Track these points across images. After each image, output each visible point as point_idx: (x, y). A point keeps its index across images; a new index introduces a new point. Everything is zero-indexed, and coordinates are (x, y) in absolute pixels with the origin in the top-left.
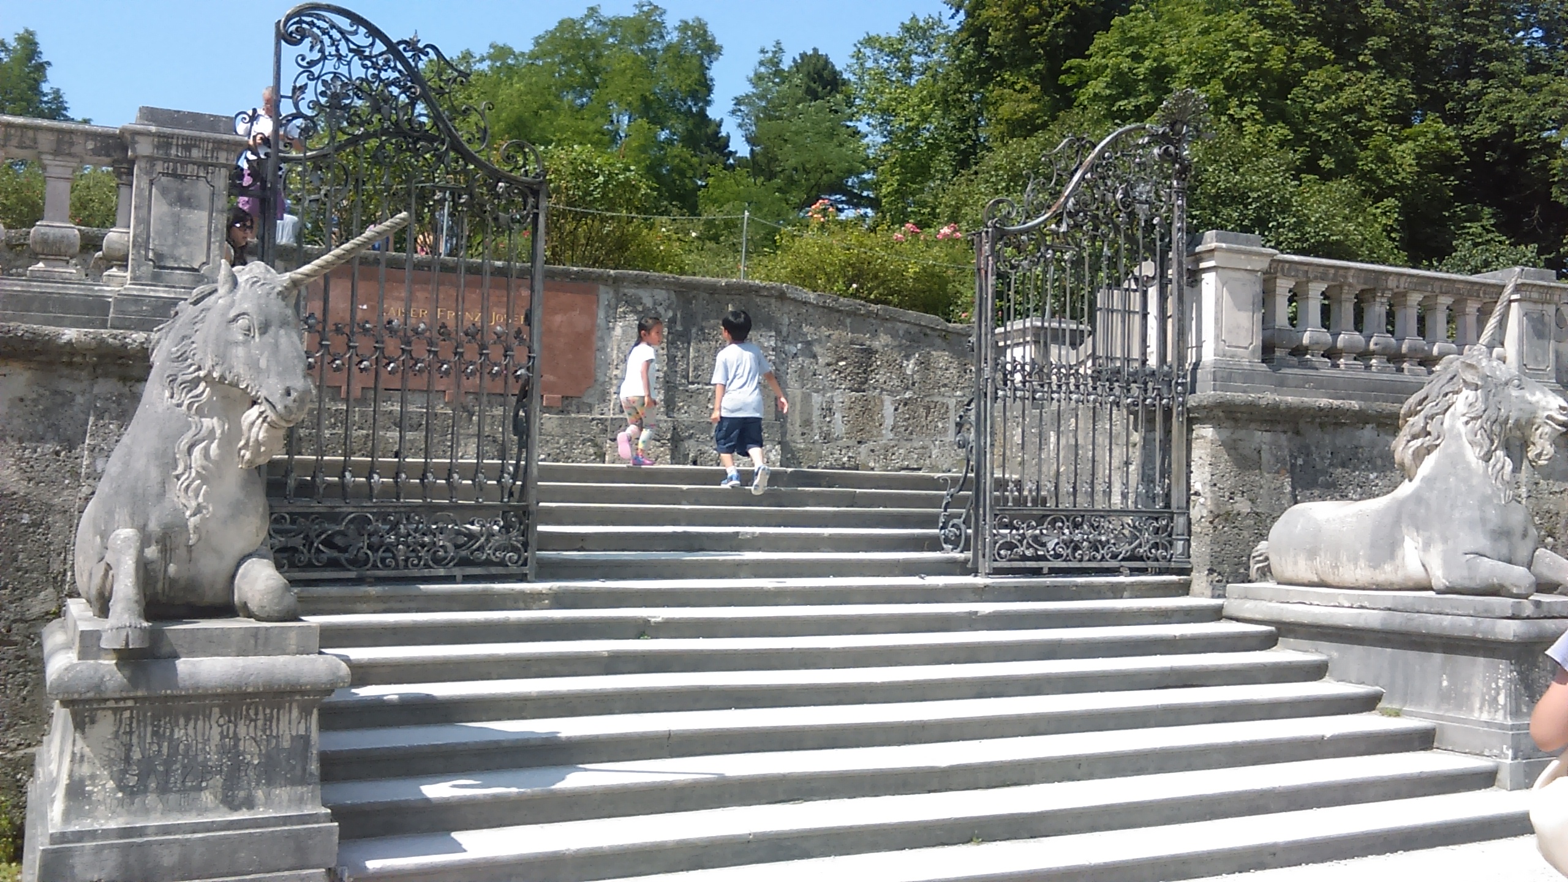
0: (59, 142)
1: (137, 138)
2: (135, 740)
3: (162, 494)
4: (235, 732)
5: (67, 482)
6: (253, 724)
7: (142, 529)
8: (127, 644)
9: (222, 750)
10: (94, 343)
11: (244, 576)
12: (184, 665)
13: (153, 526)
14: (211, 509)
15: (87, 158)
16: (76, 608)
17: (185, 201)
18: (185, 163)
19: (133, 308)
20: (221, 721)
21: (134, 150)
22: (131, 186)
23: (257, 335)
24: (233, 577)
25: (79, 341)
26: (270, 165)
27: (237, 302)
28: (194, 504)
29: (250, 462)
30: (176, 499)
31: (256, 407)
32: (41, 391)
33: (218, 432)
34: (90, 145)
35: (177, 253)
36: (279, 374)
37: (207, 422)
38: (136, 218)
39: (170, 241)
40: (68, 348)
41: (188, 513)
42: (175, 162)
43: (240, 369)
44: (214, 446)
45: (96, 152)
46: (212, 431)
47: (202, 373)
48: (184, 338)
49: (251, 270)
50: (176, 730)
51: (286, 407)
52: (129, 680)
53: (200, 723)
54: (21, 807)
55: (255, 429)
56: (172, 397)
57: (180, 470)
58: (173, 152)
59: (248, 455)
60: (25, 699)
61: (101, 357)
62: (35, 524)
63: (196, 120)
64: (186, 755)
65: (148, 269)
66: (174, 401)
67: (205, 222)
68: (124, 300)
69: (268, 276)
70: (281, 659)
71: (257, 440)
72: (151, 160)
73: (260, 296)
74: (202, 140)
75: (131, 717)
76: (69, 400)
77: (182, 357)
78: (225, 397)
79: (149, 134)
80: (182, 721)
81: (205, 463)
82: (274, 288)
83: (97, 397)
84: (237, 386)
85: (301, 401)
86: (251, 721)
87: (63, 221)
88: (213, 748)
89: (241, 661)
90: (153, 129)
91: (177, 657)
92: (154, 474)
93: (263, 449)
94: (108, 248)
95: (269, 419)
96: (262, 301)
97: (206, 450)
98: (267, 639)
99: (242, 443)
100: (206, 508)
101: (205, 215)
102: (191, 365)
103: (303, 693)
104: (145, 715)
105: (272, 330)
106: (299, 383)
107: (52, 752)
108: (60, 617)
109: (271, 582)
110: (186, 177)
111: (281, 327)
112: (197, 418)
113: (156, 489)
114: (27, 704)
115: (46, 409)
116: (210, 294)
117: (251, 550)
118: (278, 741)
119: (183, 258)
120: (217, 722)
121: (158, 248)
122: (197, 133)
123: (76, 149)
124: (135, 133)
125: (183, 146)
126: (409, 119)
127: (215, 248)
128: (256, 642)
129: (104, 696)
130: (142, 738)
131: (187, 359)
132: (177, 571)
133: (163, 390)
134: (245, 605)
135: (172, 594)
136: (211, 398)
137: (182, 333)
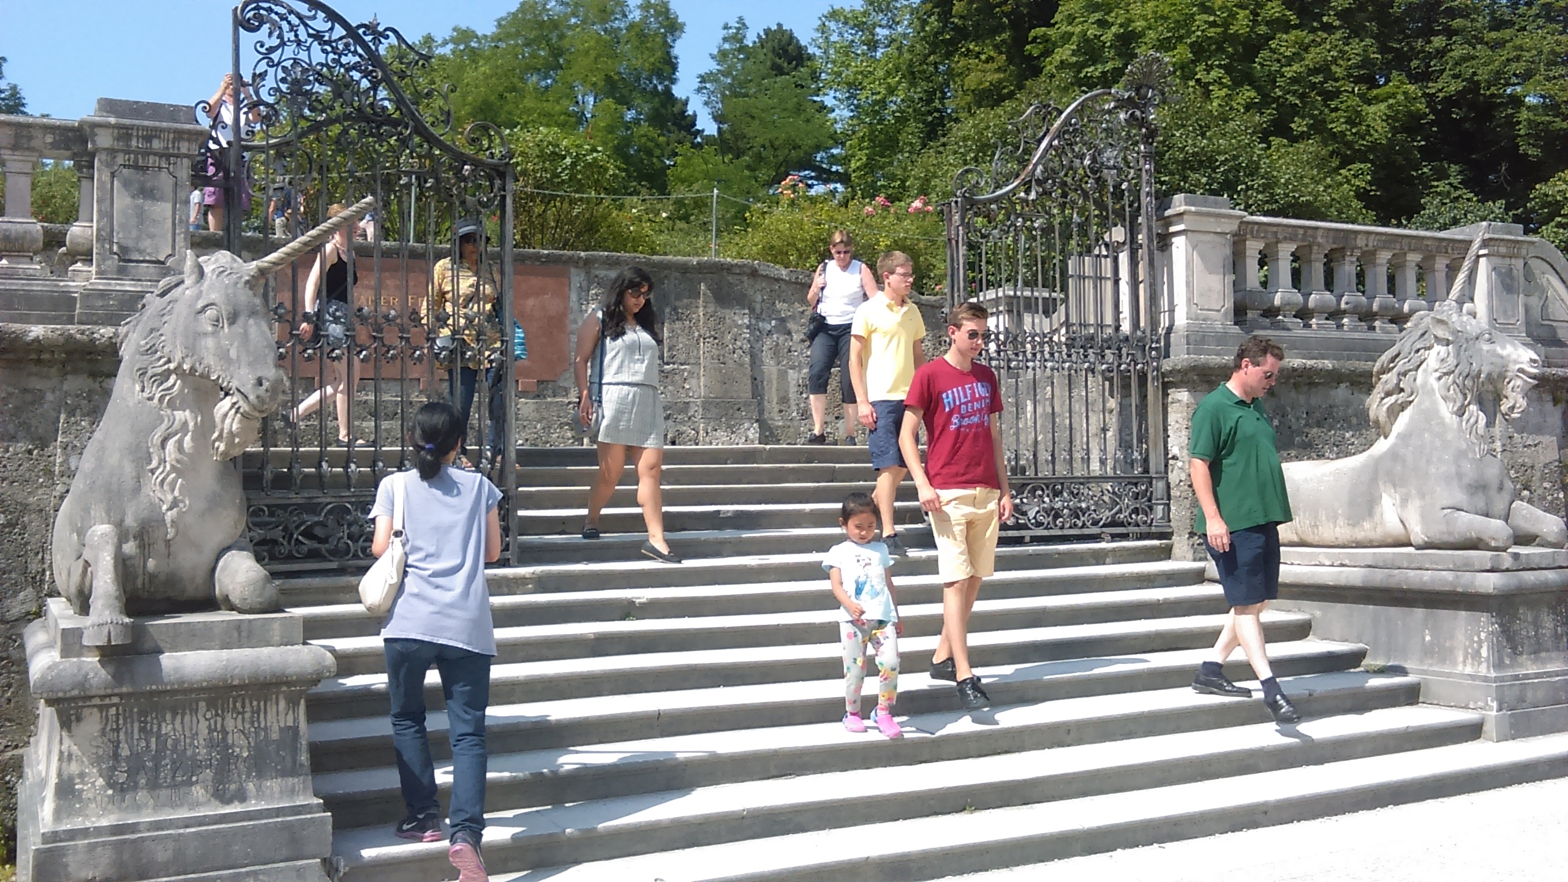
0: (16, 136)
1: (96, 130)
2: (122, 736)
3: (137, 489)
4: (222, 725)
5: (41, 480)
6: (240, 717)
7: (119, 525)
8: (109, 640)
9: (211, 744)
10: (62, 340)
11: (224, 569)
12: (168, 660)
13: (130, 521)
14: (187, 502)
15: (47, 152)
16: (56, 607)
17: (148, 193)
18: (147, 154)
19: (101, 303)
20: (208, 715)
21: (94, 142)
22: (93, 179)
23: (226, 326)
24: (214, 569)
25: (46, 338)
26: (233, 153)
27: (204, 293)
28: (170, 497)
29: (225, 454)
30: (152, 494)
31: (228, 398)
32: (11, 390)
33: (191, 425)
34: (49, 139)
35: (142, 246)
36: (250, 364)
37: (180, 415)
38: (99, 211)
39: (134, 234)
40: (35, 345)
41: (164, 507)
42: (136, 153)
43: (210, 360)
44: (188, 438)
45: (54, 145)
46: (185, 424)
47: (172, 366)
48: (152, 331)
49: (217, 260)
50: (164, 725)
51: (258, 397)
52: (113, 677)
53: (187, 718)
54: (11, 809)
55: (228, 421)
56: (143, 391)
57: (154, 464)
58: (134, 143)
59: (222, 447)
60: (9, 700)
61: (68, 353)
62: (11, 524)
63: (156, 110)
64: (173, 751)
65: (113, 262)
66: (145, 395)
67: (169, 213)
68: (89, 295)
69: (235, 265)
70: (266, 651)
71: (231, 432)
72: (112, 152)
73: (227, 286)
74: (162, 130)
75: (118, 714)
76: (38, 397)
77: (151, 350)
78: (196, 389)
79: (107, 126)
80: (168, 716)
81: (179, 456)
82: (241, 277)
83: (67, 394)
84: (208, 377)
85: (274, 390)
86: (239, 713)
87: (24, 217)
88: (202, 742)
89: (225, 654)
90: (112, 120)
91: (163, 653)
92: (129, 469)
93: (237, 440)
94: (71, 242)
95: (241, 410)
96: (230, 291)
97: (180, 443)
98: (249, 630)
99: (216, 435)
100: (183, 501)
101: (168, 206)
102: (160, 358)
103: (289, 684)
104: (131, 711)
105: (241, 321)
106: (270, 372)
107: (40, 752)
108: (40, 617)
109: (252, 575)
110: (148, 168)
111: (250, 316)
112: (169, 411)
113: (130, 483)
114: (12, 704)
115: (16, 408)
116: (177, 285)
117: (229, 542)
118: (266, 734)
119: (148, 251)
120: (204, 716)
121: (121, 241)
122: (157, 124)
123: (35, 143)
124: (94, 125)
125: (143, 137)
126: (372, 104)
127: (180, 239)
128: (240, 635)
129: (89, 693)
130: (129, 735)
131: (156, 352)
132: (156, 566)
133: (134, 385)
134: (226, 598)
135: (153, 589)
136: (181, 390)
137: (151, 325)
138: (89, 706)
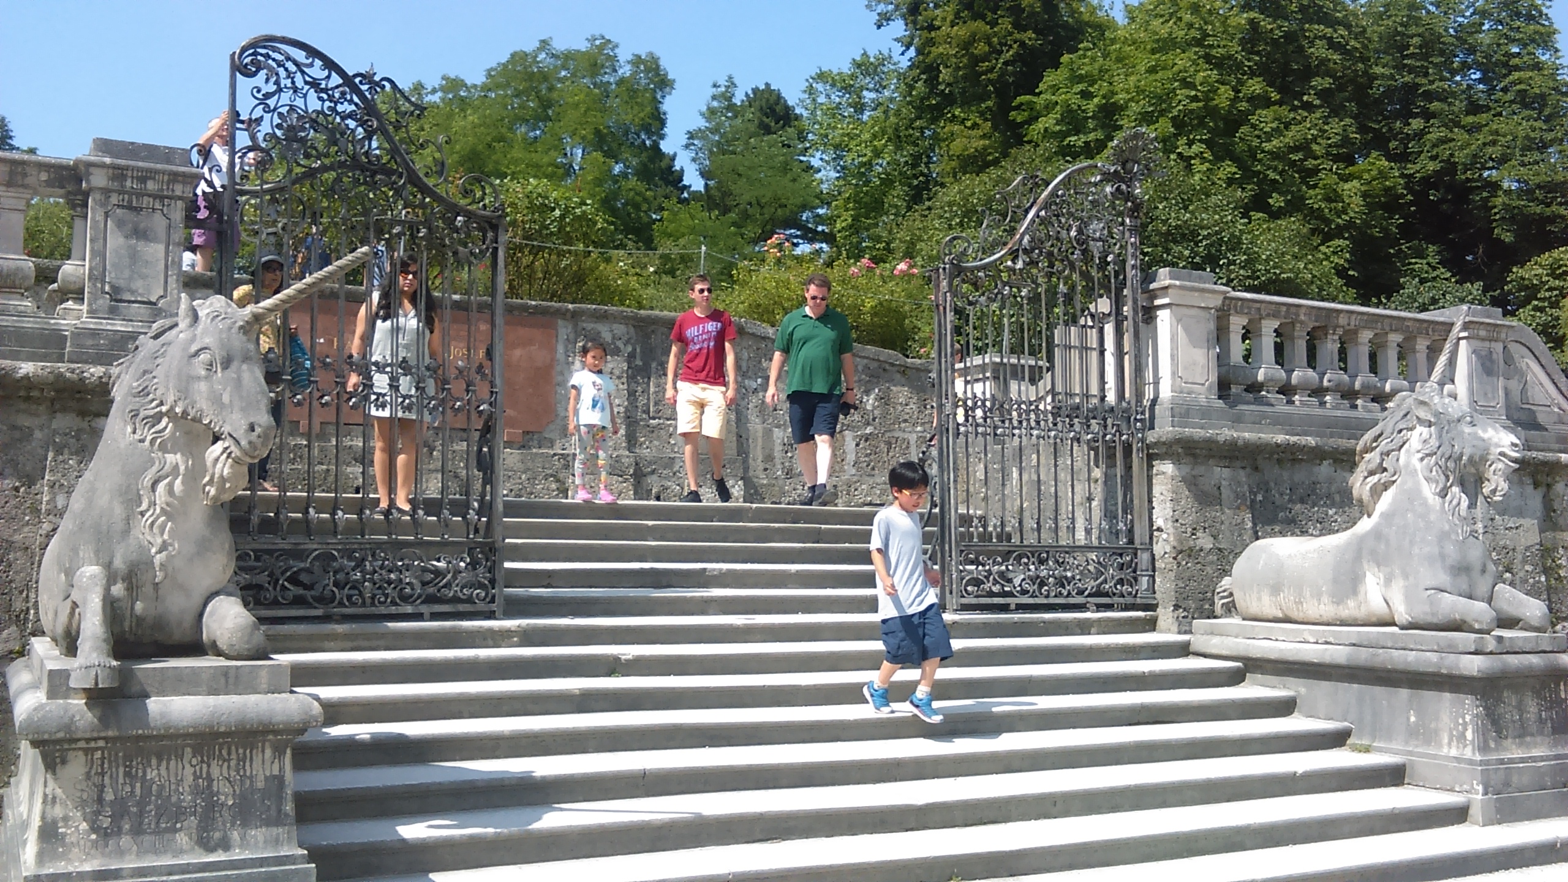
0: (12, 173)
1: (92, 170)
2: (107, 781)
3: (127, 531)
4: (208, 773)
5: (27, 518)
6: (226, 764)
7: (108, 566)
8: (97, 684)
9: (196, 791)
10: (51, 378)
11: (212, 614)
12: (155, 705)
13: (119, 563)
14: (176, 546)
15: (41, 189)
16: (40, 646)
17: (140, 234)
18: (140, 195)
19: (90, 342)
20: (194, 762)
21: (88, 182)
22: (86, 217)
23: (219, 370)
24: (201, 615)
25: (35, 375)
27: (198, 337)
28: (159, 541)
29: (215, 499)
30: (141, 536)
31: (220, 443)
33: (182, 468)
34: (44, 176)
35: (133, 286)
36: (242, 409)
37: (170, 458)
38: (92, 250)
39: (127, 273)
40: (25, 382)
41: (153, 550)
42: (131, 194)
43: (203, 404)
44: (178, 482)
45: (49, 183)
46: (176, 467)
47: (164, 409)
48: (145, 372)
49: (211, 304)
50: (149, 770)
51: (250, 443)
52: (100, 719)
53: (173, 763)
55: (219, 465)
56: (134, 432)
57: (144, 506)
58: (128, 183)
59: (213, 492)
63: (151, 151)
64: (158, 797)
65: (104, 302)
66: (137, 437)
67: (162, 254)
68: (80, 334)
69: (229, 310)
70: (253, 698)
71: (222, 476)
72: (106, 192)
73: (221, 331)
74: (157, 172)
75: (103, 758)
76: (27, 435)
77: (144, 392)
78: (187, 433)
79: (103, 166)
80: (154, 762)
81: (170, 500)
82: (235, 322)
83: (55, 432)
84: (200, 421)
85: (264, 436)
86: (224, 761)
87: (14, 253)
88: (187, 789)
89: (211, 700)
90: (108, 160)
91: (149, 697)
92: (118, 510)
93: (228, 485)
94: (63, 280)
95: (233, 455)
96: (224, 336)
97: (171, 486)
98: (237, 677)
99: (207, 479)
100: (172, 545)
101: (161, 248)
102: (153, 400)
103: (276, 732)
104: (117, 755)
105: (234, 365)
106: (264, 419)
107: (21, 793)
108: (24, 656)
109: (240, 621)
110: (141, 209)
111: (243, 362)
112: (160, 454)
113: (120, 526)
115: (4, 444)
116: (171, 328)
117: (217, 588)
118: (252, 782)
119: (140, 291)
120: (190, 762)
121: (114, 281)
122: (152, 165)
123: (29, 180)
124: (90, 165)
125: (138, 178)
126: (366, 154)
127: (172, 280)
128: (227, 682)
129: (74, 736)
130: (114, 779)
131: (148, 395)
132: (144, 609)
133: (125, 426)
134: (214, 644)
135: (140, 632)
136: (173, 433)
137: (144, 367)
138: (75, 749)
